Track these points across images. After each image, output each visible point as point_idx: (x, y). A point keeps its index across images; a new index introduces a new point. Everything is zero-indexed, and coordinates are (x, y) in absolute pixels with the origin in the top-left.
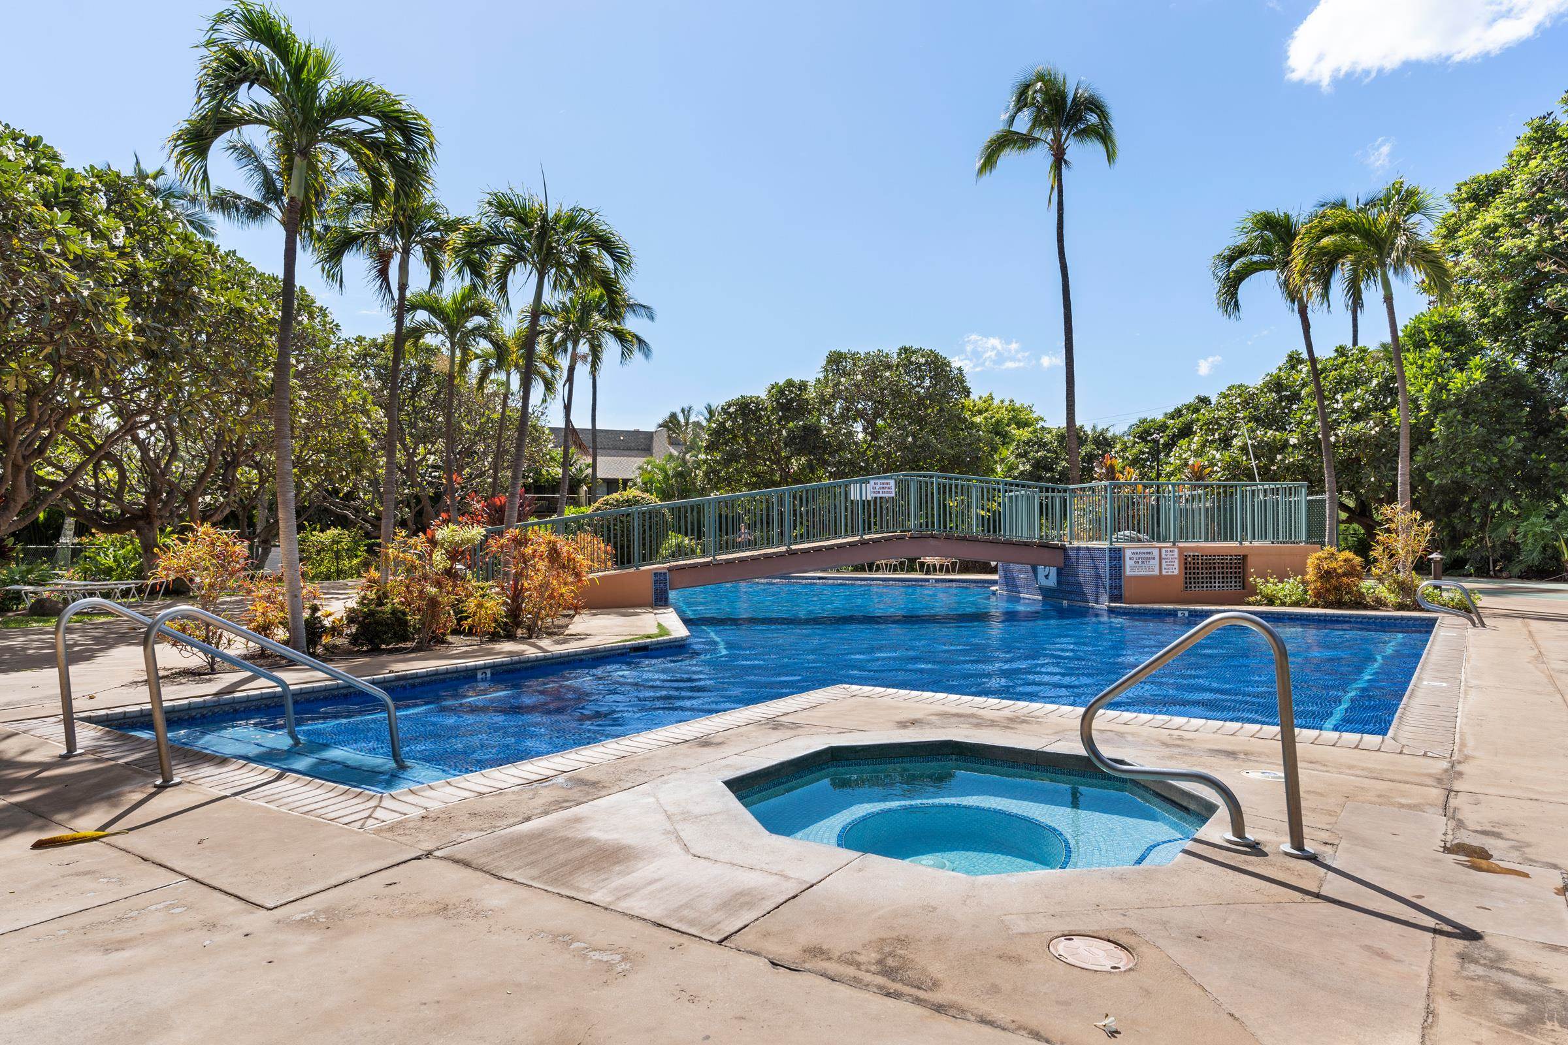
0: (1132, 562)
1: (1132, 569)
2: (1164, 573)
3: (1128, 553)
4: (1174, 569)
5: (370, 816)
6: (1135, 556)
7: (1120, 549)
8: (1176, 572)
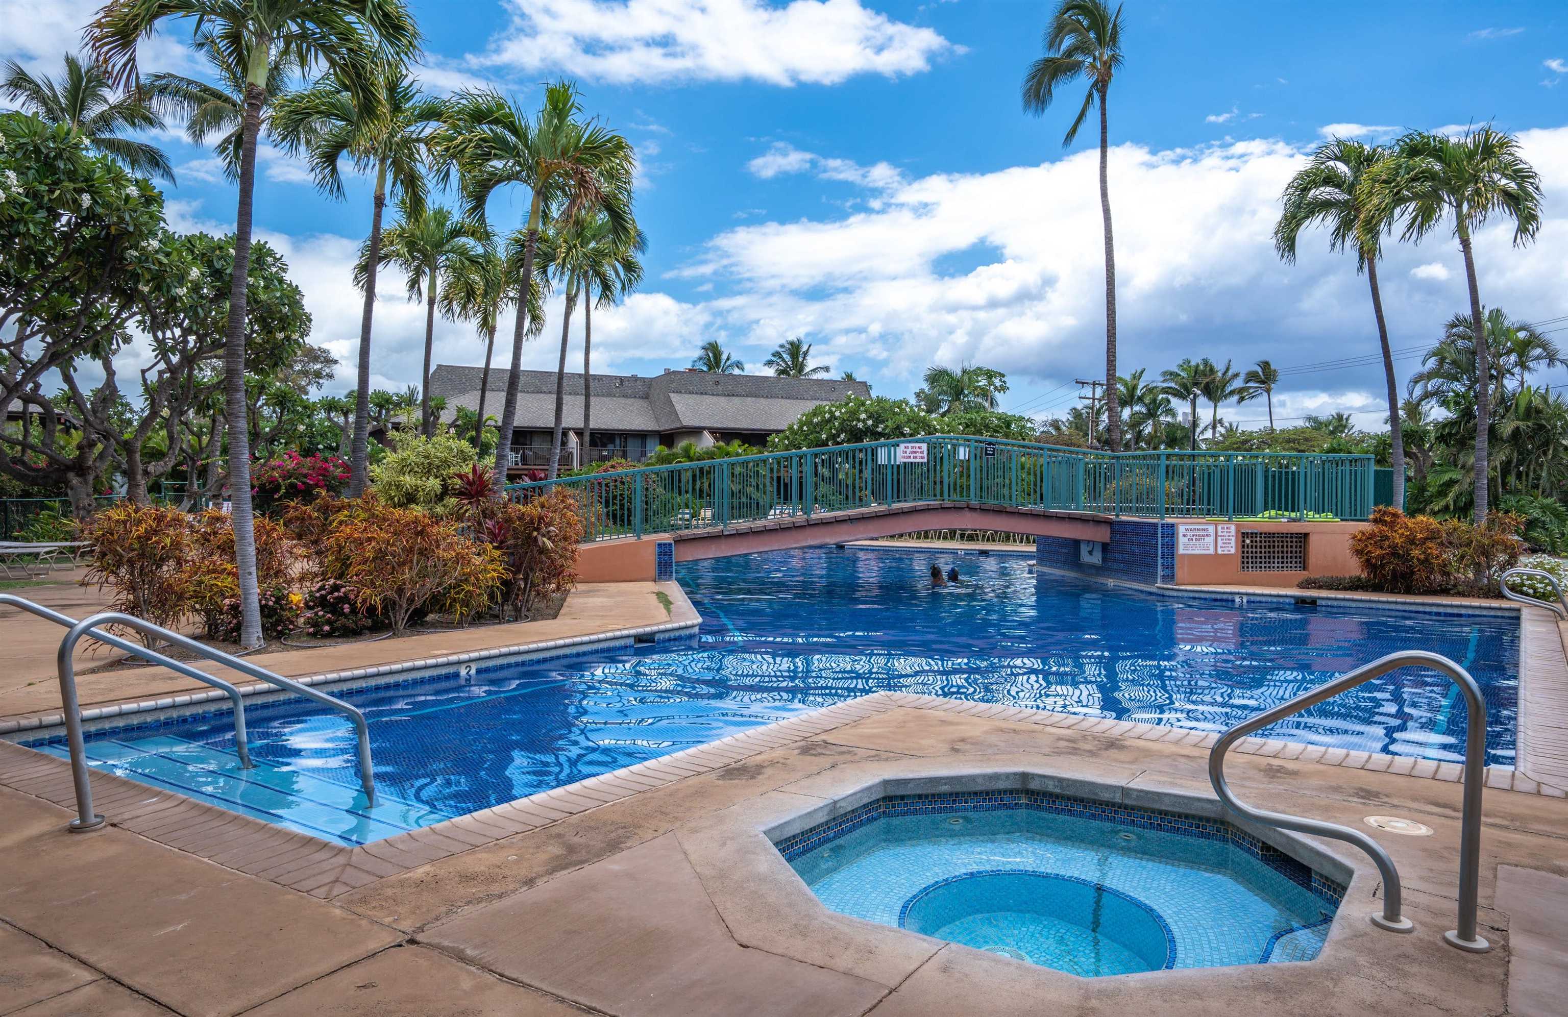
0: (1186, 540)
1: (1186, 547)
2: (1220, 551)
3: (1182, 529)
4: (1229, 546)
5: (336, 881)
6: (1189, 533)
7: (1173, 525)
8: (1233, 551)
